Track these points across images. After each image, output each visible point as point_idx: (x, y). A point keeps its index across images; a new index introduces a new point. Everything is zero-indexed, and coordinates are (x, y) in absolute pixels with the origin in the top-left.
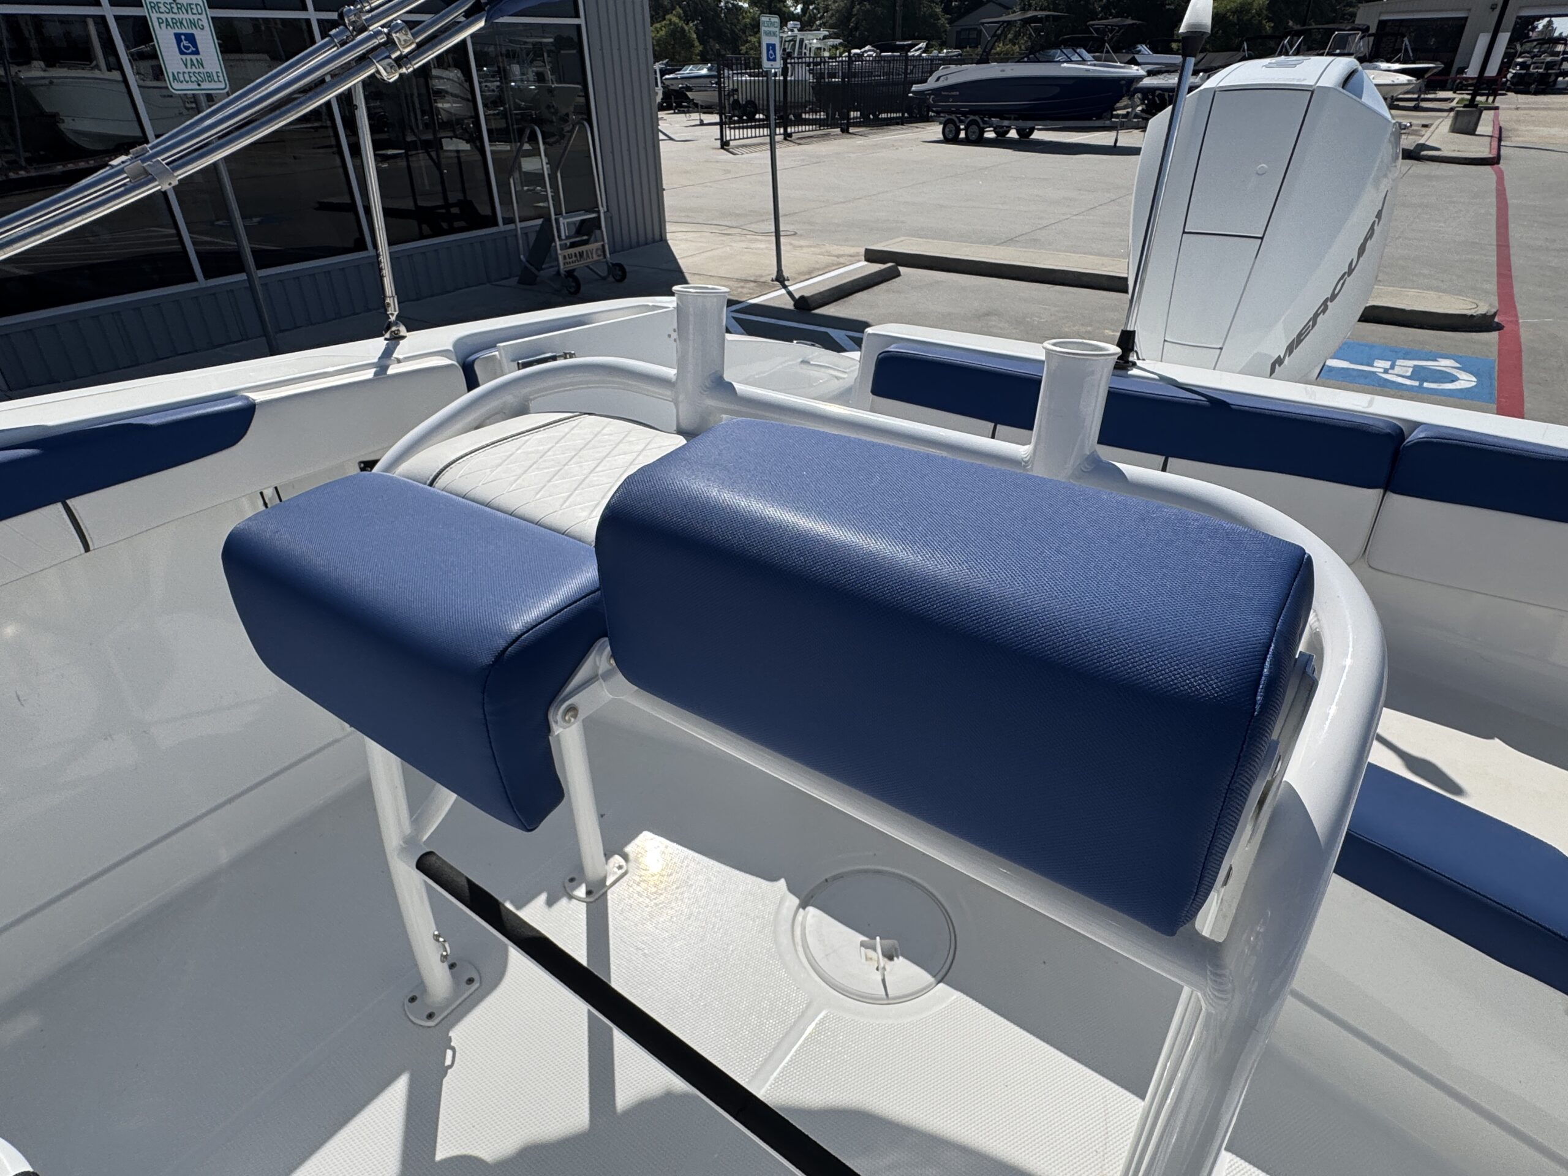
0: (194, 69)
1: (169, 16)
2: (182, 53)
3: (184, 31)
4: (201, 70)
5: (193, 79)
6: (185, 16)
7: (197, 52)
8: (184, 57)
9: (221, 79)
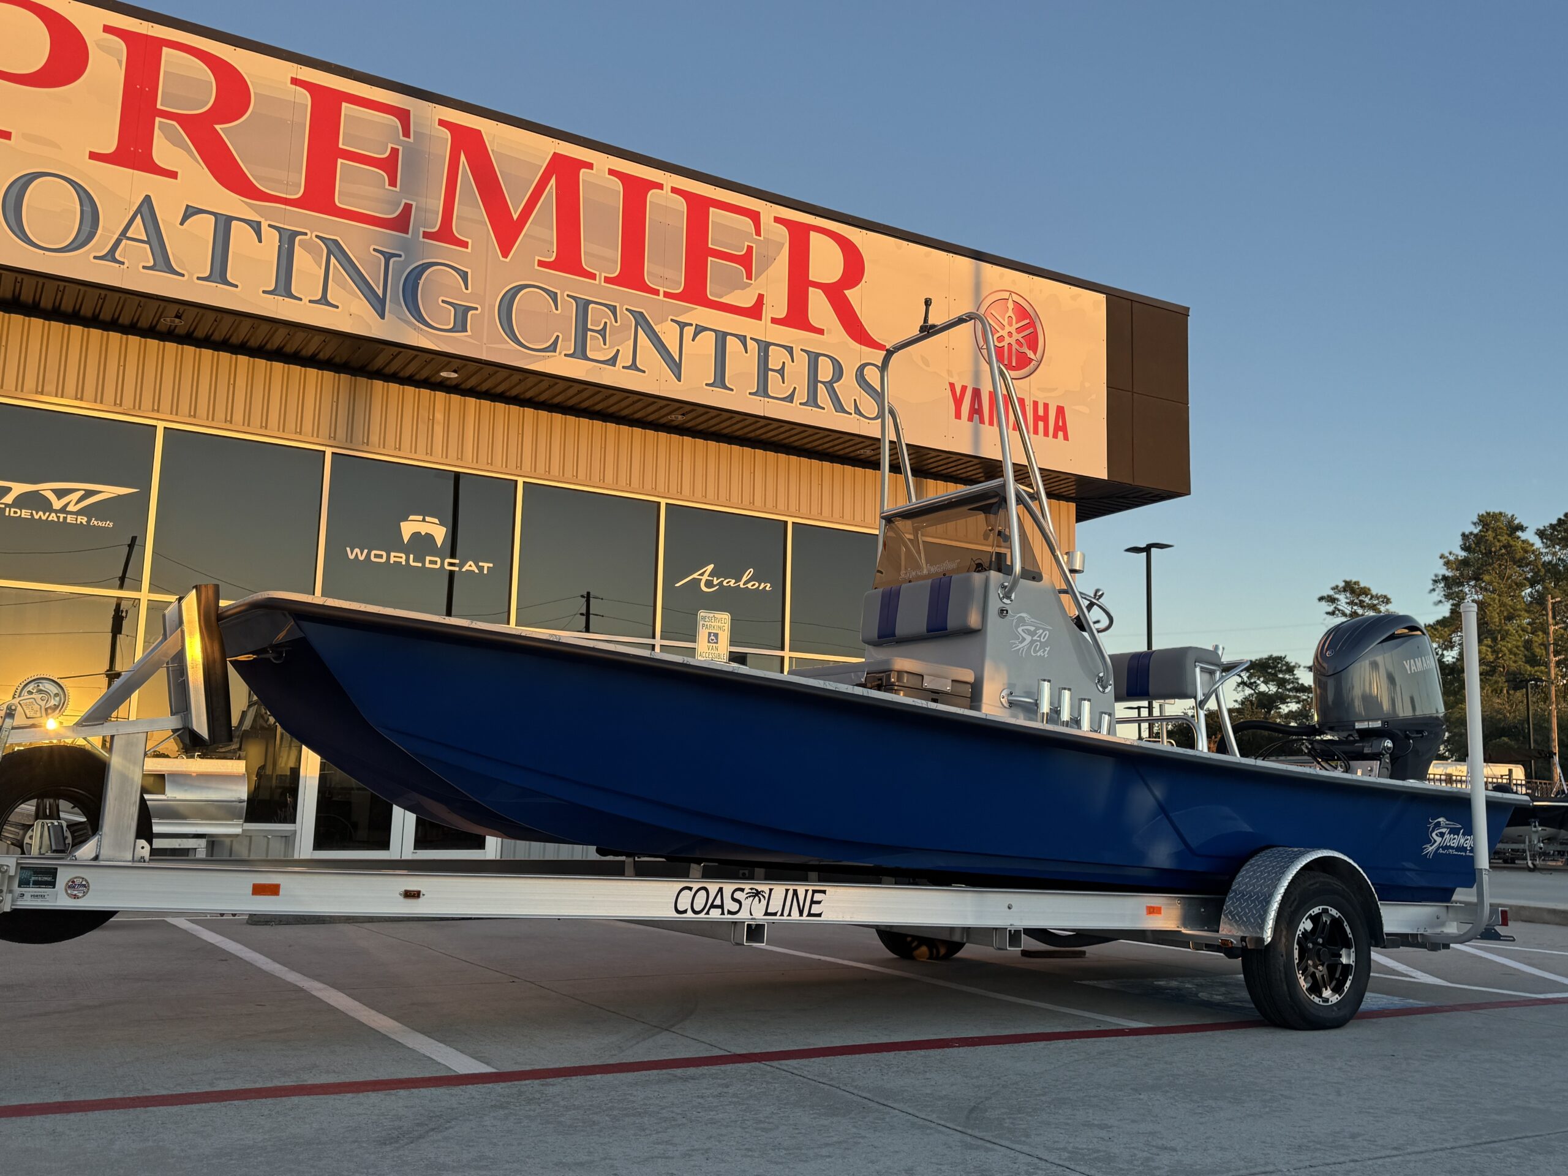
0: (712, 651)
1: (709, 624)
2: (709, 642)
3: (714, 631)
4: (716, 652)
5: (710, 656)
6: (718, 624)
7: (717, 643)
8: (709, 644)
9: (725, 658)
